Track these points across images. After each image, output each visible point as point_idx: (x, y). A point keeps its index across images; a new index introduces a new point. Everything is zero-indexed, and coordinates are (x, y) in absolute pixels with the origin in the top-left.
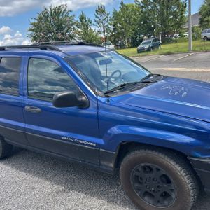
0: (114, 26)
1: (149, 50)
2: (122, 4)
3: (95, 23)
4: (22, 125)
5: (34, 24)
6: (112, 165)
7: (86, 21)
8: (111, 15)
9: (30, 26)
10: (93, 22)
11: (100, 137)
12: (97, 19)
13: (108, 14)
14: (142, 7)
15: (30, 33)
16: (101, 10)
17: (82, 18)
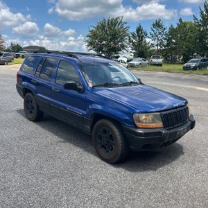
0: (168, 40)
1: (195, 68)
2: (180, 20)
3: (150, 36)
4: (49, 99)
5: (92, 31)
6: (89, 128)
7: (142, 33)
8: (167, 31)
9: (89, 33)
10: (149, 35)
11: (85, 110)
12: (152, 33)
13: (165, 29)
14: (200, 25)
15: (87, 38)
16: (158, 25)
17: (139, 30)
